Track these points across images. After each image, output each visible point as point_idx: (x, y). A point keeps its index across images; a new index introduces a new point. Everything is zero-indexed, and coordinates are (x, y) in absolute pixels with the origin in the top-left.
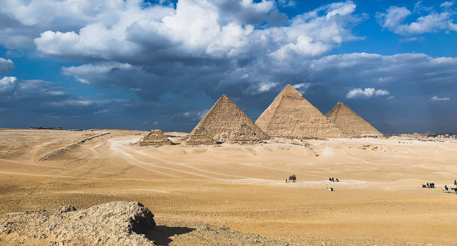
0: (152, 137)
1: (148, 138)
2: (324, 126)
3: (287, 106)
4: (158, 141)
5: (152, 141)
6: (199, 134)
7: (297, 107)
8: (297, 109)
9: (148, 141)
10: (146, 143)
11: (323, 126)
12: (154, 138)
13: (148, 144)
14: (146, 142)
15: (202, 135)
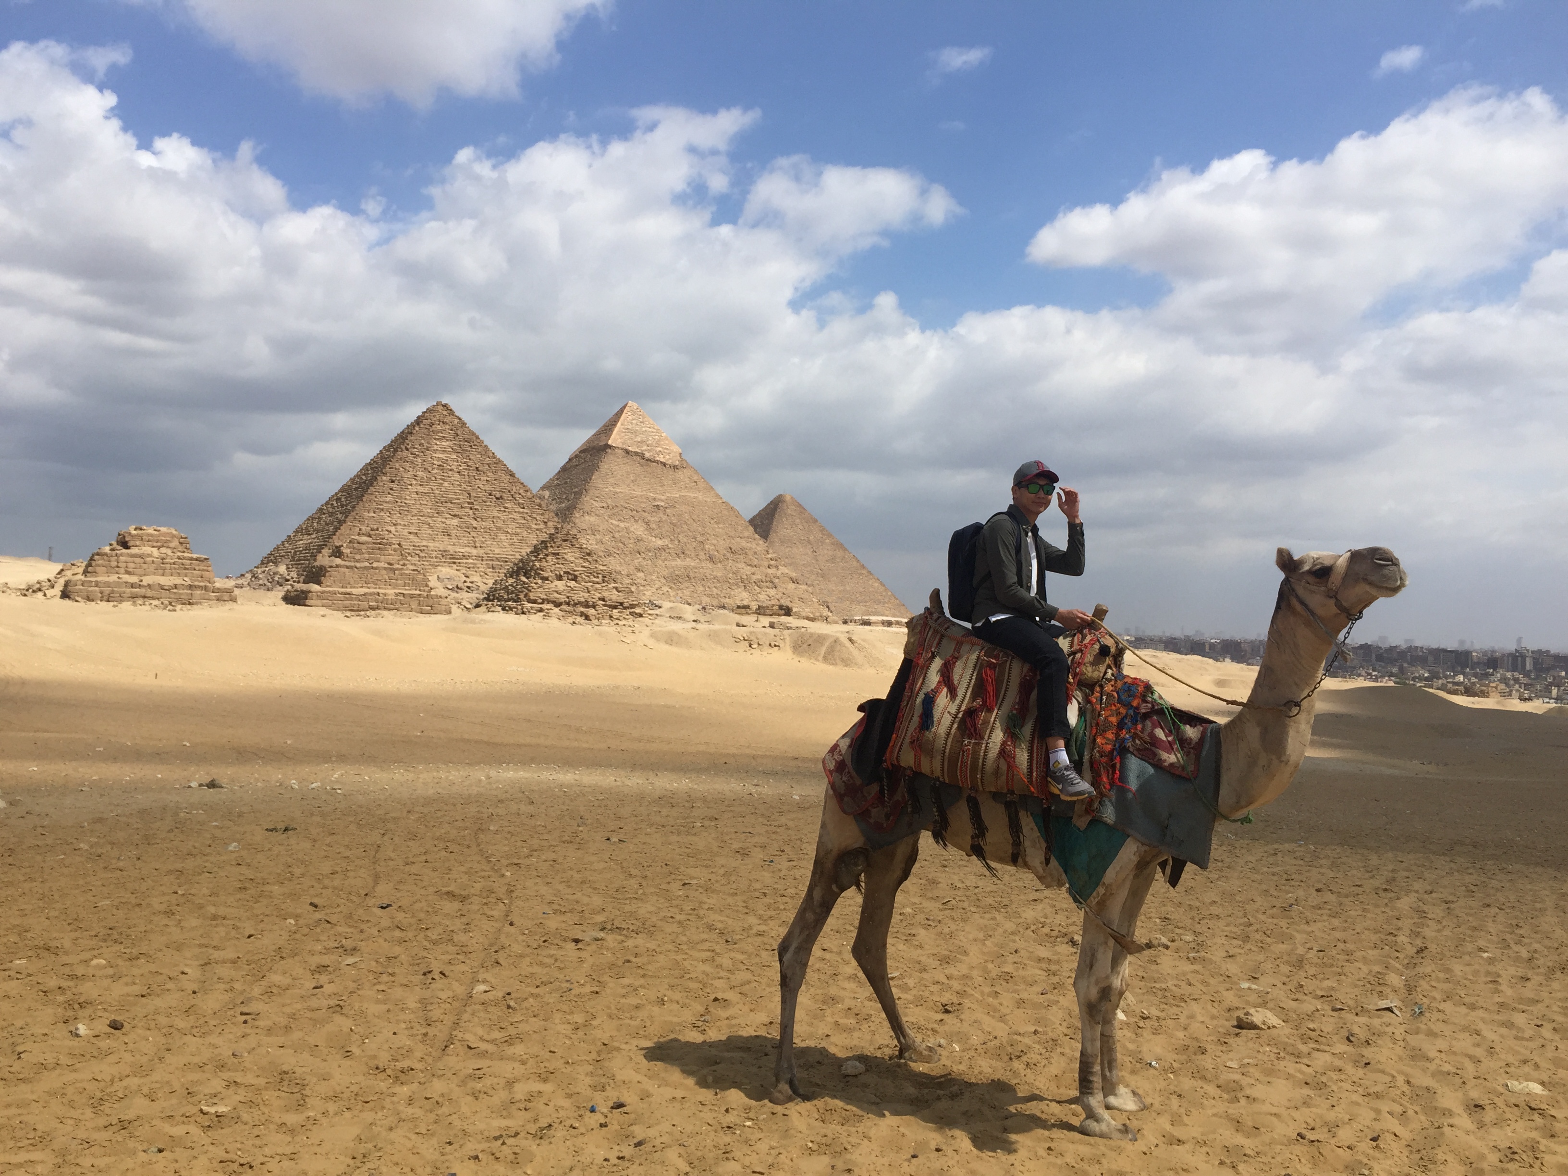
0: (138, 560)
1: (114, 564)
2: (754, 578)
3: (622, 489)
4: (166, 581)
5: (134, 579)
6: (367, 564)
7: (658, 496)
8: (662, 504)
9: (113, 578)
10: (107, 590)
11: (753, 574)
12: (145, 566)
13: (113, 592)
14: (107, 584)
15: (385, 569)
